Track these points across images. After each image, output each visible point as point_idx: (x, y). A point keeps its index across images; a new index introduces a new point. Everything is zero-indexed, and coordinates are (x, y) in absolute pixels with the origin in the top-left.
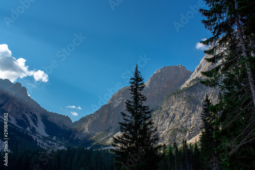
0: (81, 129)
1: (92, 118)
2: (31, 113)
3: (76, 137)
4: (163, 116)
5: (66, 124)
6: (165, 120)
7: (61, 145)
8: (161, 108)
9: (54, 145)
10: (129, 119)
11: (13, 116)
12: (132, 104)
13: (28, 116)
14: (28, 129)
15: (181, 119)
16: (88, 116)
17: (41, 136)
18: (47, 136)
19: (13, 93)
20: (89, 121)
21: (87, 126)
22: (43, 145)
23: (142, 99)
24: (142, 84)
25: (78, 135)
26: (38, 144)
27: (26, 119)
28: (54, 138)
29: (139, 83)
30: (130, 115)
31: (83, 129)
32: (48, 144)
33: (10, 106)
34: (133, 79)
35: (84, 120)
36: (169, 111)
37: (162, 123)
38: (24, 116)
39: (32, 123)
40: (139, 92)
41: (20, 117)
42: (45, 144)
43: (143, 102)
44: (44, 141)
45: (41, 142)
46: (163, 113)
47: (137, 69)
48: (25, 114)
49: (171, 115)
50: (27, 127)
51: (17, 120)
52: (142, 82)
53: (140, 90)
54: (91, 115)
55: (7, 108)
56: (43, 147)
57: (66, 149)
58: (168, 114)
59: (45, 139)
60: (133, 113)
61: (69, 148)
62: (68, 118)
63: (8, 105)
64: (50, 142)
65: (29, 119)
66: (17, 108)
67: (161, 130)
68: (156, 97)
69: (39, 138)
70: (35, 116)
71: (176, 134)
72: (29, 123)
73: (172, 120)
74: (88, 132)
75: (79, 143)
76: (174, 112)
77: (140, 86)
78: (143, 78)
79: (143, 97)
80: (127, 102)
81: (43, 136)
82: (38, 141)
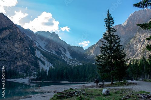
0: (90, 53)
1: (95, 46)
2: (62, 47)
3: (87, 58)
4: (137, 42)
5: (81, 51)
6: (138, 44)
7: (80, 63)
8: (135, 37)
9: (76, 63)
10: (106, 44)
11: (54, 50)
12: (107, 35)
13: (61, 49)
14: (62, 56)
15: (149, 43)
16: (93, 45)
17: (69, 59)
18: (72, 58)
19: (52, 38)
20: (94, 49)
21: (93, 51)
22: (70, 63)
23: (113, 31)
24: (112, 21)
25: (88, 57)
26: (67, 63)
27: (60, 51)
28: (76, 59)
29: (111, 21)
30: (107, 42)
31: (91, 53)
32: (73, 63)
33: (51, 45)
34: (107, 19)
35: (90, 48)
36: (141, 38)
37: (137, 46)
38: (59, 49)
39: (63, 52)
40: (111, 26)
41: (57, 50)
42: (71, 63)
43: (114, 32)
44: (71, 61)
45: (69, 62)
46: (136, 40)
47: (108, 12)
48: (59, 48)
49: (142, 40)
50: (61, 55)
51: (55, 52)
52: (112, 20)
53: (112, 25)
54: (94, 45)
55: (50, 46)
56: (70, 65)
57: (82, 64)
58: (140, 40)
59: (71, 60)
60: (108, 40)
61: (83, 64)
62: (82, 48)
63: (50, 44)
64: (73, 61)
65: (62, 50)
66: (55, 45)
67: (136, 50)
68: (131, 31)
69: (68, 60)
70: (64, 49)
71: (146, 52)
72: (61, 53)
73: (143, 43)
74: (94, 55)
75: (89, 61)
76: (144, 38)
77: (111, 23)
78: (112, 17)
79: (114, 30)
80: (104, 34)
81: (70, 59)
82: (67, 61)
